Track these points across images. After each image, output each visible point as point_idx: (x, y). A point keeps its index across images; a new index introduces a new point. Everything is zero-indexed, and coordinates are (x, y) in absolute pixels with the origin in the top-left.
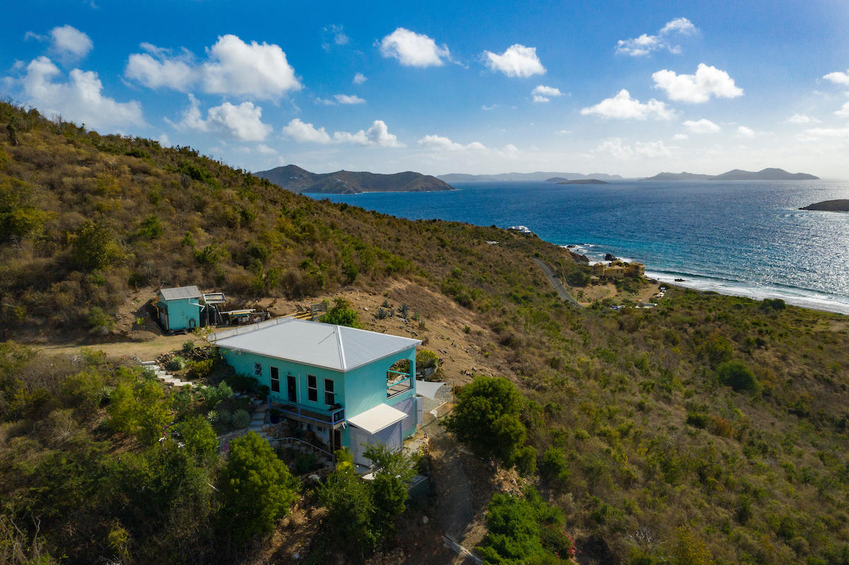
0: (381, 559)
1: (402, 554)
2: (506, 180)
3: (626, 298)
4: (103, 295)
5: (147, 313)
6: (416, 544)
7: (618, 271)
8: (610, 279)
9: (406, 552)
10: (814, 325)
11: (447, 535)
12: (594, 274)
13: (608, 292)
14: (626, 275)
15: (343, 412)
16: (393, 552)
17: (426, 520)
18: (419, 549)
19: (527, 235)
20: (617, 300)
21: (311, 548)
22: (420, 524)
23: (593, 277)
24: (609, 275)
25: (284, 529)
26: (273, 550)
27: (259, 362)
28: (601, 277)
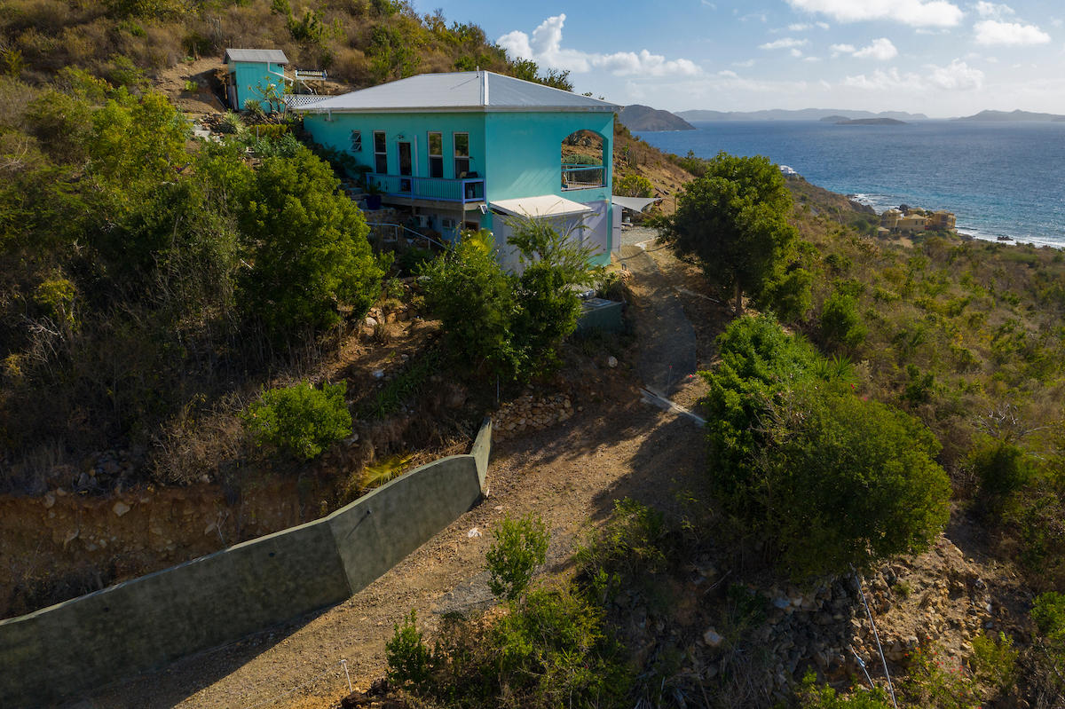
0: (529, 406)
1: (567, 405)
2: (765, 119)
4: (139, 47)
5: (205, 81)
6: (593, 394)
7: (916, 222)
8: (905, 233)
9: (574, 403)
11: (648, 388)
12: (883, 224)
14: (927, 228)
15: (481, 185)
16: (551, 398)
17: (613, 361)
18: (597, 401)
19: (791, 177)
21: (407, 368)
22: (602, 367)
23: (882, 229)
24: (904, 227)
25: (364, 340)
26: (342, 364)
27: (357, 127)
28: (892, 229)
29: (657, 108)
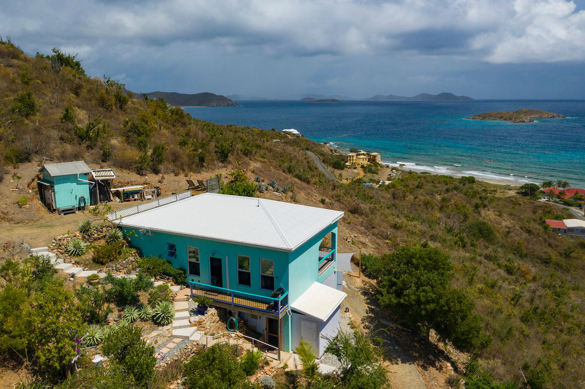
3: (371, 177)
7: (363, 159)
8: (359, 165)
10: (496, 193)
12: (348, 161)
13: (358, 174)
15: (287, 298)
19: (297, 136)
20: (366, 179)
23: (347, 164)
24: (358, 162)
27: (172, 242)
28: (352, 164)
29: (218, 94)
